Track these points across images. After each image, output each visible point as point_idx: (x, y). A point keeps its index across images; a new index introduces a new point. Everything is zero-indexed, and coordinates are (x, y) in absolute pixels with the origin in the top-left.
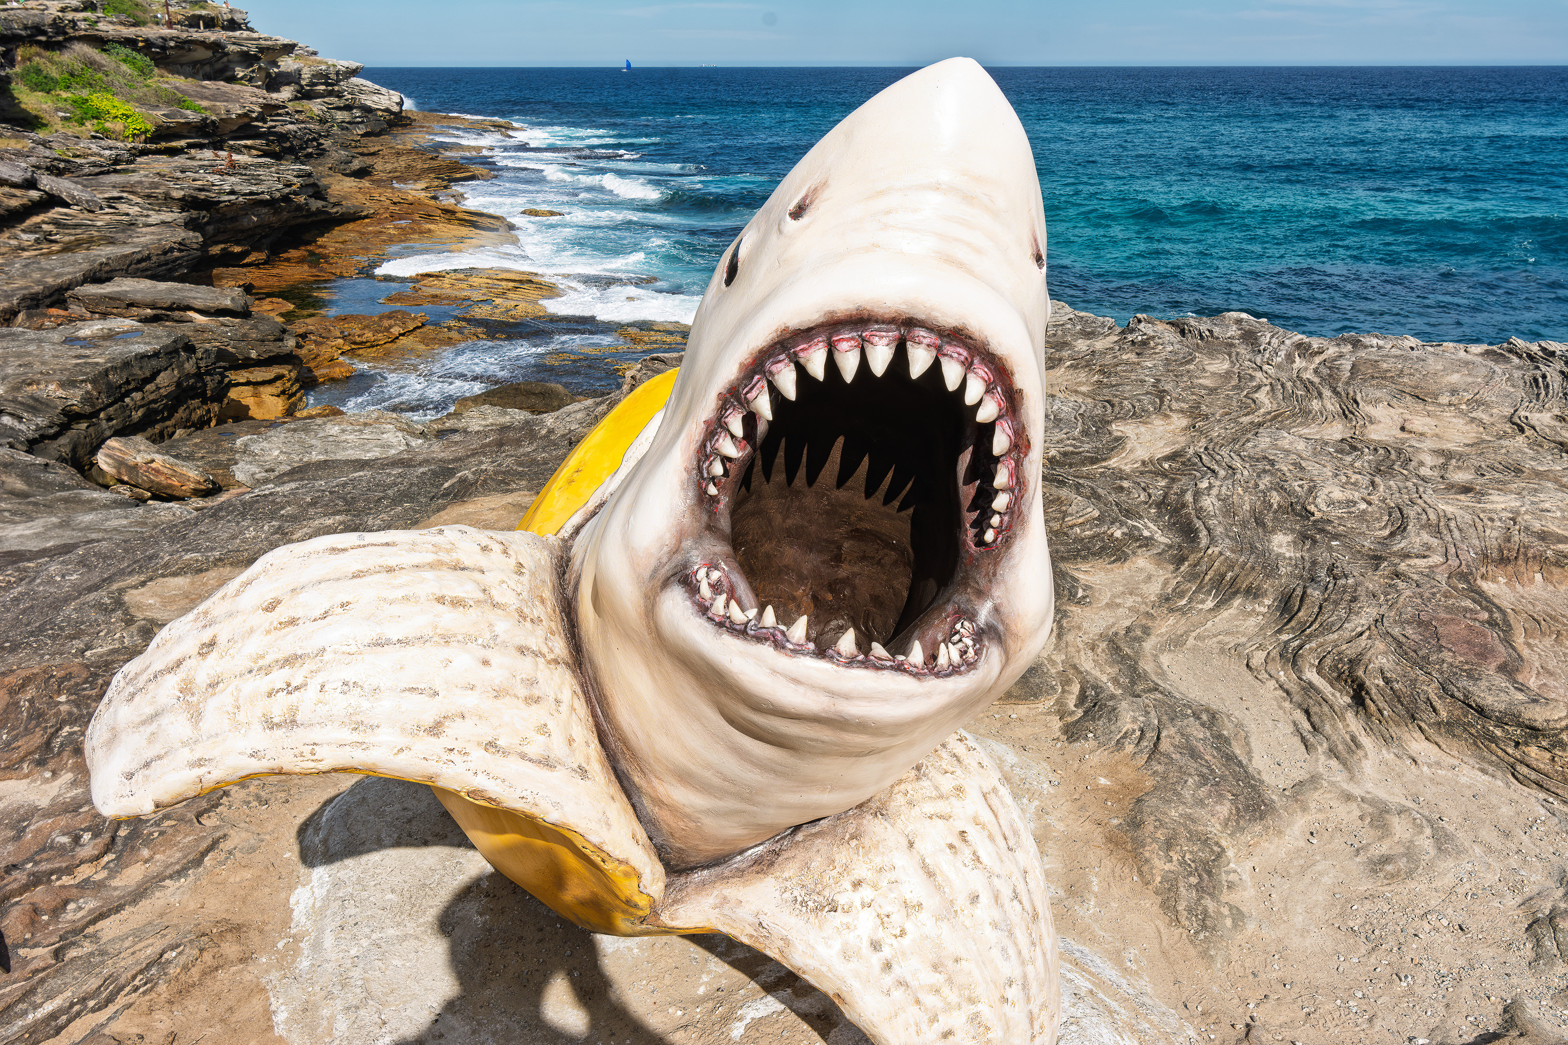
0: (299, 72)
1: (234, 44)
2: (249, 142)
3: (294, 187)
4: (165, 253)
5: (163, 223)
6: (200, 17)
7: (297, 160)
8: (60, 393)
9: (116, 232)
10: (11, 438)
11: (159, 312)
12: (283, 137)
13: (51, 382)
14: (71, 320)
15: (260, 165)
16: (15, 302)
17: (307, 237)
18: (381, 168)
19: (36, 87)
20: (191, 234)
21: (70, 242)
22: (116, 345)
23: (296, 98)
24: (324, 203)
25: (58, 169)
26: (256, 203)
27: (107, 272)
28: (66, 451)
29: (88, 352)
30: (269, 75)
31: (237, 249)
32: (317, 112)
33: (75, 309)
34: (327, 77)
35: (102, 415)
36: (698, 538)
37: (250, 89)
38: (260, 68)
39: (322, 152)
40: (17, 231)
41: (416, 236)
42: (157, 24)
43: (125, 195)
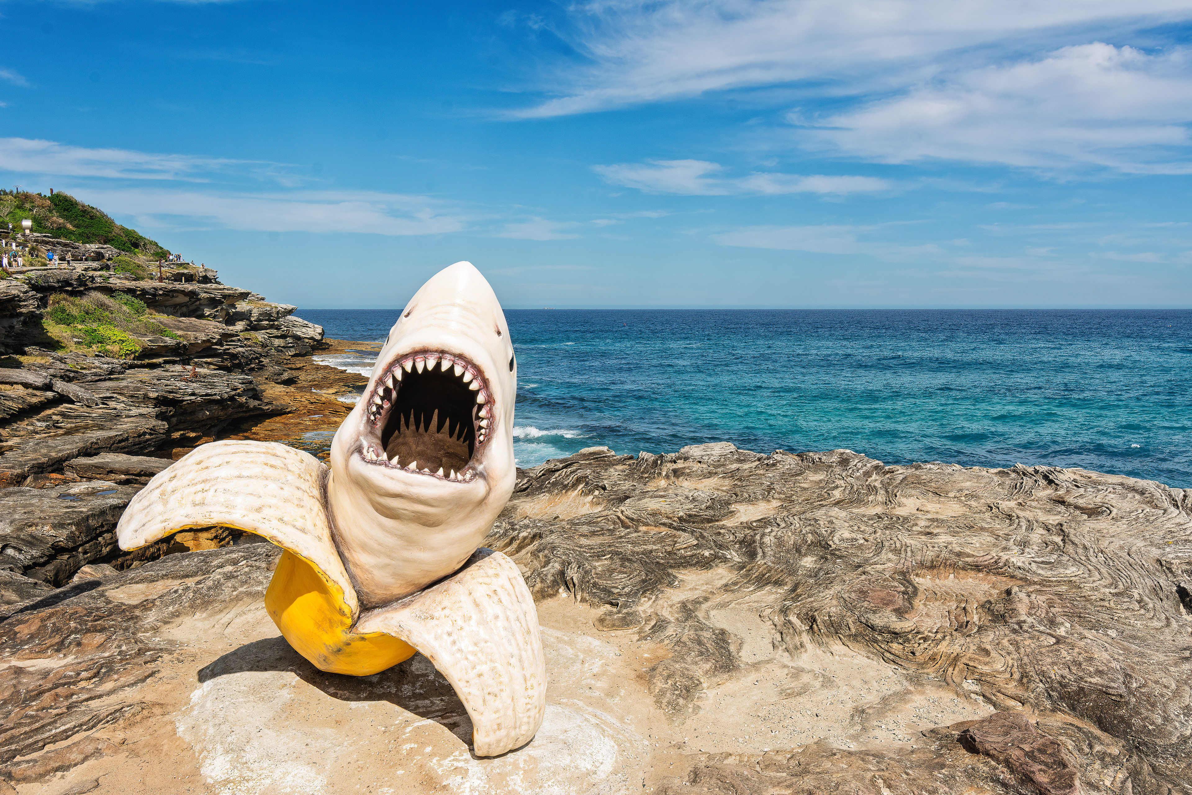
0: (250, 312)
1: (205, 292)
2: (209, 360)
3: (238, 391)
4: (139, 436)
5: (141, 415)
6: (183, 274)
7: (243, 372)
8: (52, 532)
9: (105, 421)
10: (12, 565)
11: (131, 477)
12: (234, 356)
13: (47, 524)
14: (65, 482)
15: (216, 375)
16: (26, 469)
17: (245, 426)
18: (304, 378)
19: (60, 321)
20: (160, 422)
21: (71, 428)
22: (97, 499)
23: (246, 330)
24: (259, 402)
25: (69, 377)
26: (209, 402)
27: (95, 449)
28: (50, 575)
29: (75, 504)
30: (228, 314)
31: (192, 435)
32: (260, 339)
33: (69, 475)
34: (270, 315)
35: (80, 550)
36: (366, 436)
37: (213, 323)
38: (222, 309)
39: (262, 367)
40: (34, 420)
41: (326, 426)
42: (152, 279)
43: (115, 395)
